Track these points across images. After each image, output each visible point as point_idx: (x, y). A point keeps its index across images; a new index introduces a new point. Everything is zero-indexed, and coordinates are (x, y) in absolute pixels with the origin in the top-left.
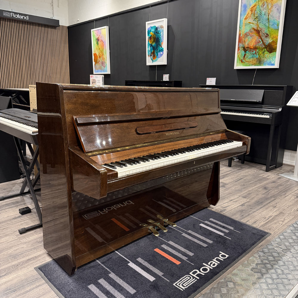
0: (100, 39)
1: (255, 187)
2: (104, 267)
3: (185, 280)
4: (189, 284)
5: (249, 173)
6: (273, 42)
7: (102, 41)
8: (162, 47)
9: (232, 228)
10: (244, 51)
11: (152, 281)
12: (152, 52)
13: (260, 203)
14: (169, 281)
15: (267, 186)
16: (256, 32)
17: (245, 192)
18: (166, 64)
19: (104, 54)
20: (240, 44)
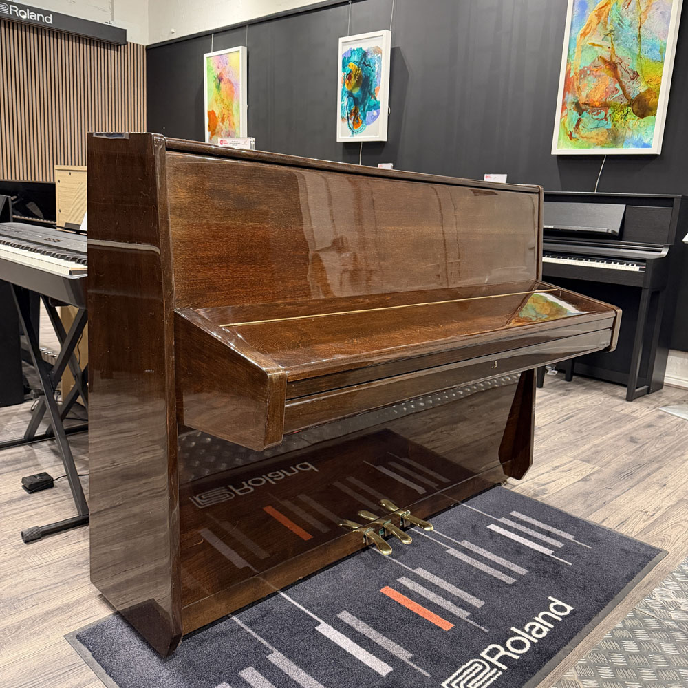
0: (225, 77)
1: (609, 436)
3: (471, 673)
4: (484, 684)
5: (588, 403)
6: (649, 90)
7: (230, 81)
8: (375, 99)
9: (571, 537)
10: (578, 111)
11: (384, 674)
12: (351, 111)
13: (626, 475)
14: (428, 675)
15: (634, 435)
16: (607, 67)
17: (584, 448)
18: (385, 139)
19: (234, 112)
20: (566, 96)
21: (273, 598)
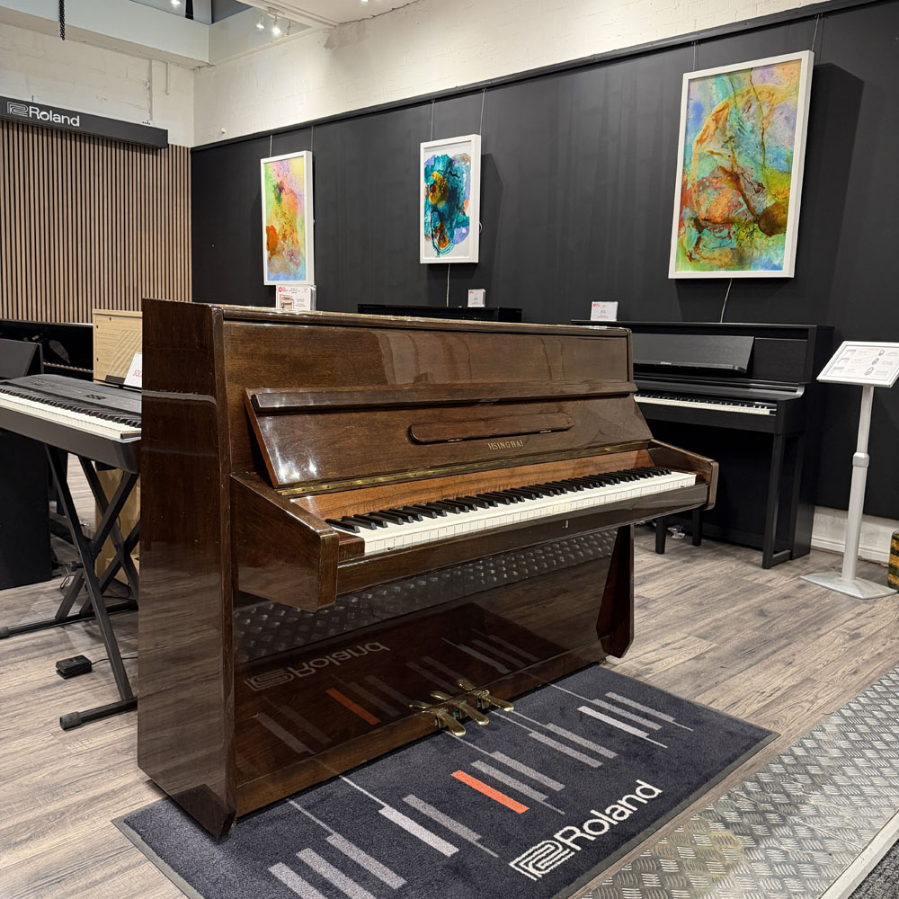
0: (286, 186)
1: (734, 609)
2: (313, 818)
3: (541, 853)
4: (553, 864)
5: (716, 571)
6: (776, 205)
7: (292, 192)
8: (464, 214)
9: (670, 719)
10: (697, 228)
11: (449, 855)
12: (436, 228)
13: (748, 653)
14: (496, 856)
15: (765, 607)
16: (729, 178)
17: (703, 623)
18: (476, 260)
19: (299, 229)
20: (684, 211)
21: (334, 783)
